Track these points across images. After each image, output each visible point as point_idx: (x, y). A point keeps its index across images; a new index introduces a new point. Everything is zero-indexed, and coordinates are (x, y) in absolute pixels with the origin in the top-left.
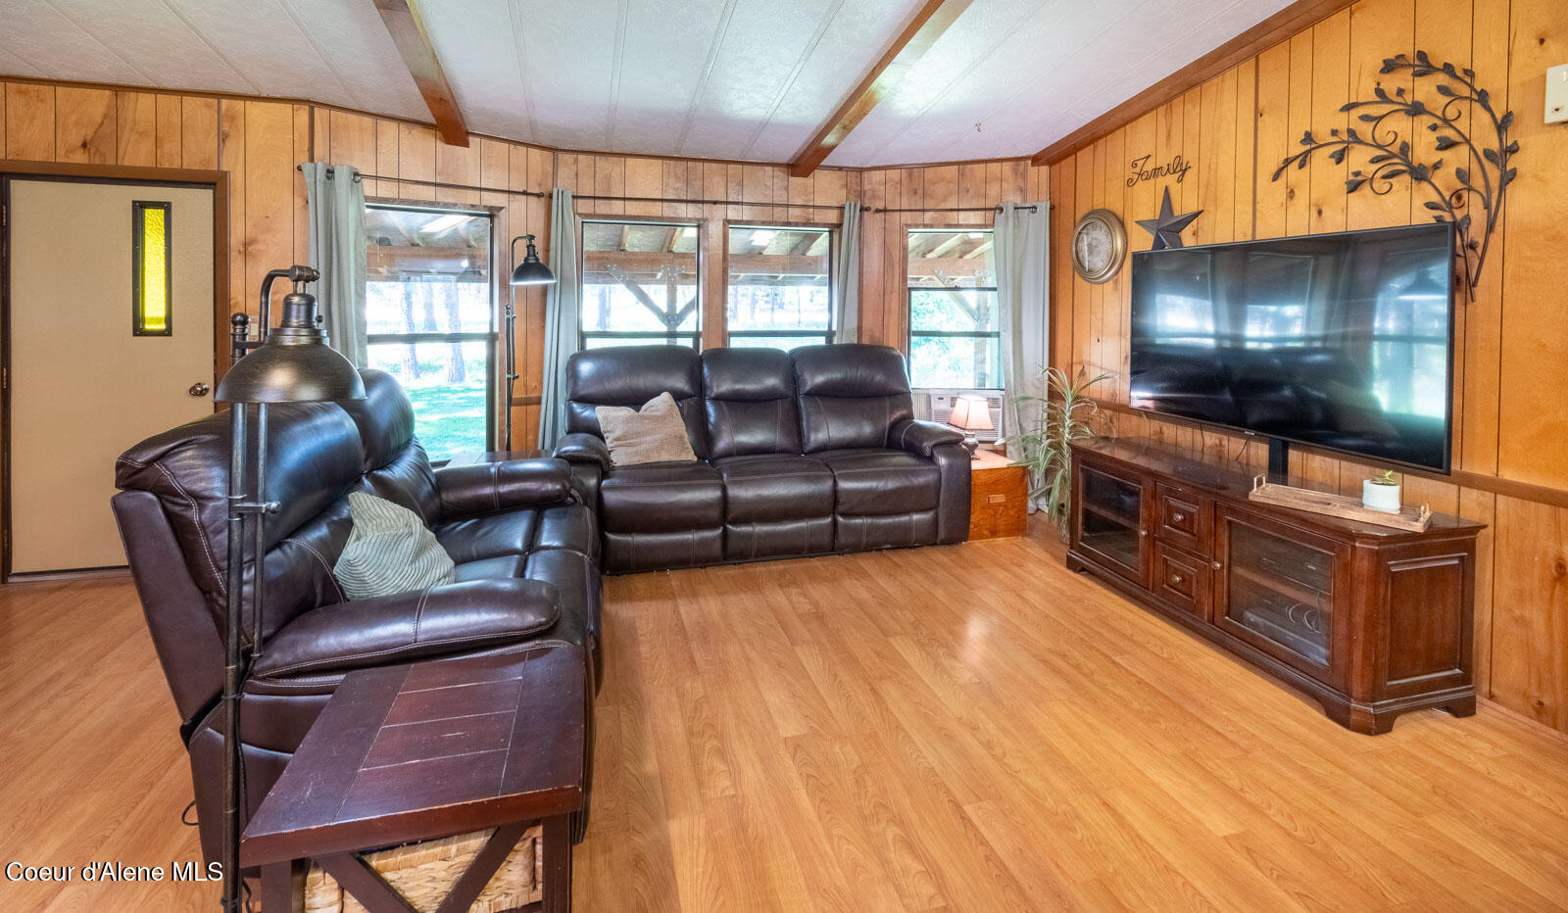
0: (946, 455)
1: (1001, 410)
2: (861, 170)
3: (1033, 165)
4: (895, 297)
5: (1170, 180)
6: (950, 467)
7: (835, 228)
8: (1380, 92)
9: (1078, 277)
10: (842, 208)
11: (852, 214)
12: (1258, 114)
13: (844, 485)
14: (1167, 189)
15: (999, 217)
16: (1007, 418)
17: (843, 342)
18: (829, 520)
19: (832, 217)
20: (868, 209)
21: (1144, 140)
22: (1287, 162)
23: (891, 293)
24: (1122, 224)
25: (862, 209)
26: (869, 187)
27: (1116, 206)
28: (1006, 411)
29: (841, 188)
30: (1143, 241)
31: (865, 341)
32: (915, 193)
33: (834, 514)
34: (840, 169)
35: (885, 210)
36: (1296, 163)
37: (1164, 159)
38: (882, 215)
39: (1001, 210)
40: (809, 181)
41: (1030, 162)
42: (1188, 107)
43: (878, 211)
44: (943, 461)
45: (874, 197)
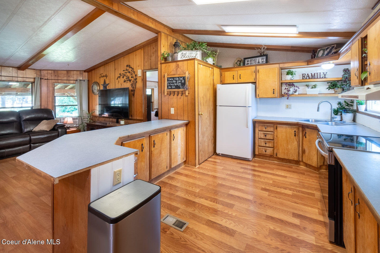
0: (60, 129)
1: (78, 120)
2: (41, 70)
3: (84, 72)
4: (51, 98)
5: (105, 78)
6: (61, 131)
7: (33, 83)
8: (126, 69)
9: (93, 94)
10: (35, 78)
11: (38, 80)
12: (115, 69)
13: (32, 137)
14: (105, 79)
15: (77, 82)
16: (79, 122)
17: (36, 108)
18: (29, 145)
19: (32, 80)
20: (43, 79)
21: (101, 71)
22: (118, 77)
23: (50, 97)
24: (99, 85)
25: (41, 79)
26: (43, 74)
27: (98, 81)
28: (79, 120)
29: (35, 74)
30: (102, 88)
31: (43, 108)
32: (56, 76)
33: (30, 144)
34: (34, 69)
35: (48, 79)
36: (119, 78)
37: (104, 75)
38: (47, 80)
39: (77, 80)
40: (24, 72)
41: (83, 72)
42: (107, 66)
43: (45, 79)
44: (60, 130)
45: (44, 76)
